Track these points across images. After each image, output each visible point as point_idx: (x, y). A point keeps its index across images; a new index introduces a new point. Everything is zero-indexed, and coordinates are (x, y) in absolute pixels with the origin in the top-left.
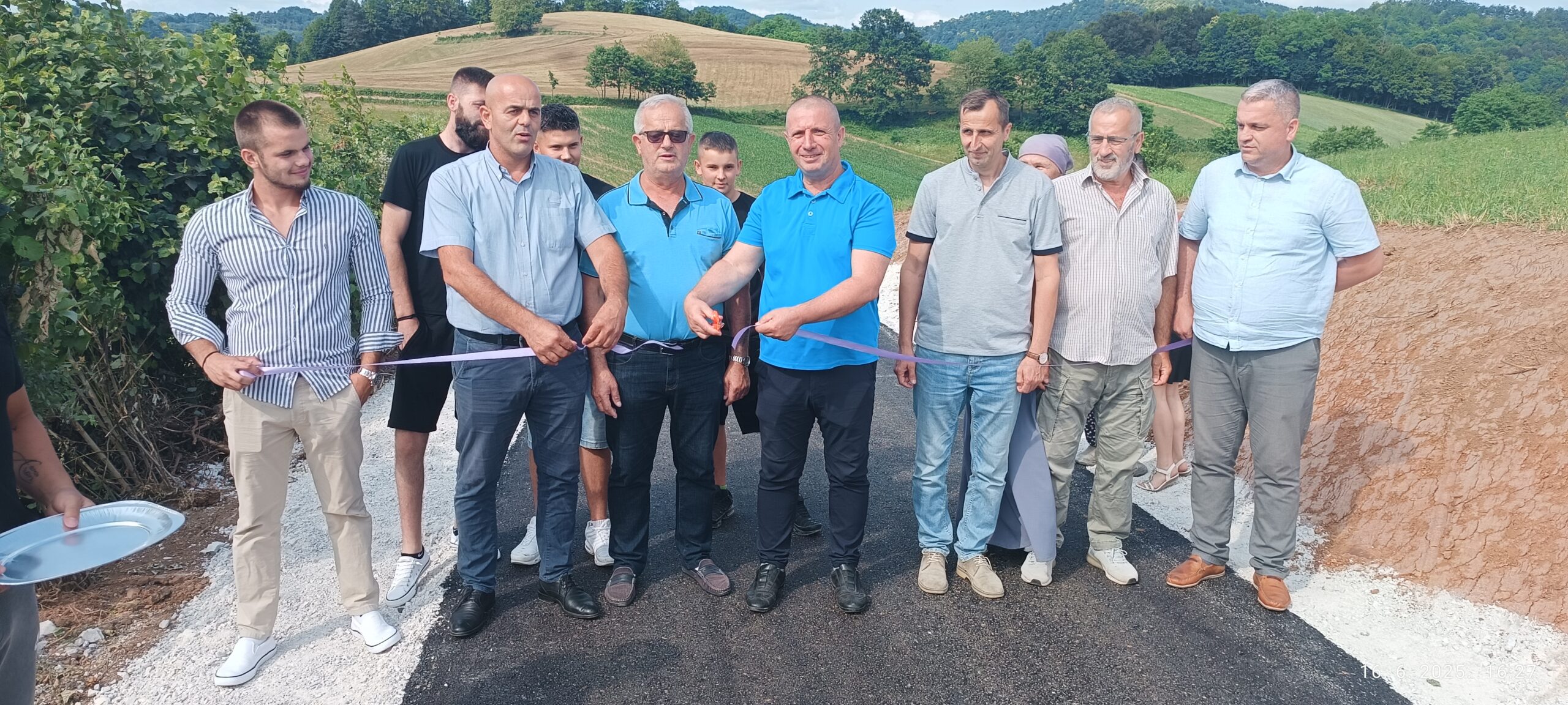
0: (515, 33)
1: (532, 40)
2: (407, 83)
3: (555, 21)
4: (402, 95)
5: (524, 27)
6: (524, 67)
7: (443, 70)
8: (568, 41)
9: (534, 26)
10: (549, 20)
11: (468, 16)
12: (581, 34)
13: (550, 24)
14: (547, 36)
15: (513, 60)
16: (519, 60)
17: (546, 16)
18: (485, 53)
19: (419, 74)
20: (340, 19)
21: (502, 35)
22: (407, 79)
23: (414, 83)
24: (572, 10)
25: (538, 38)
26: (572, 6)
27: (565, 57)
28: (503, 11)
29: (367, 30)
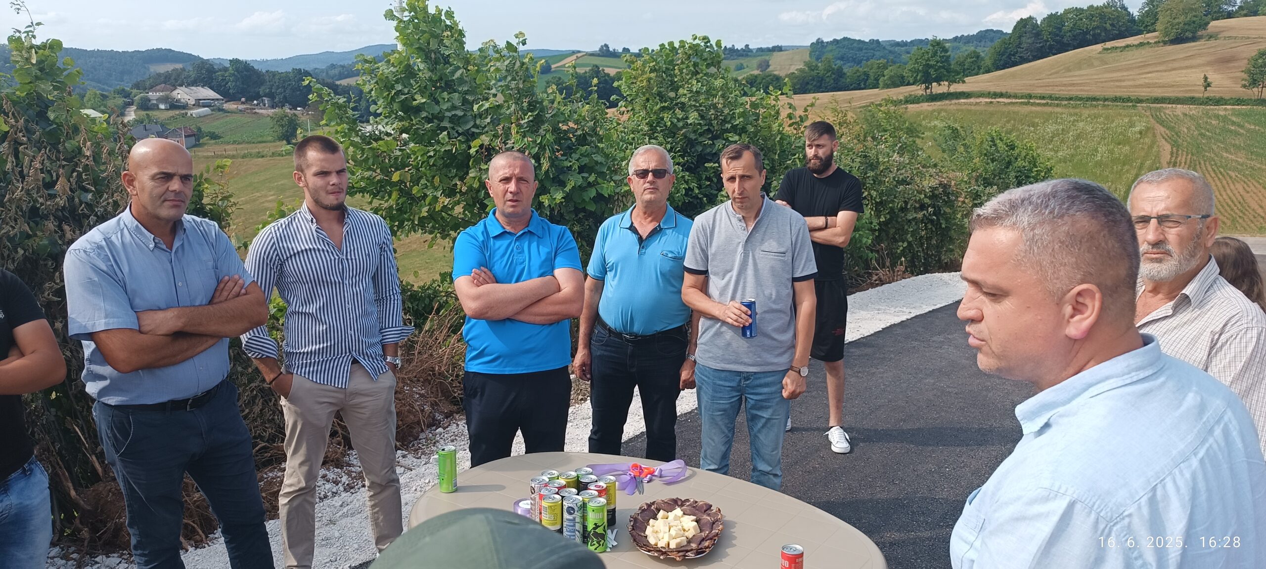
0: (1179, 40)
1: (1194, 47)
2: (1063, 88)
3: (1223, 27)
4: (1057, 99)
5: (1190, 35)
6: (1180, 71)
7: (1100, 76)
8: (1233, 45)
9: (1200, 33)
10: (1216, 27)
11: (1135, 27)
12: (1249, 38)
13: (1217, 30)
14: (1212, 42)
15: (1170, 65)
16: (1176, 65)
17: (1213, 23)
18: (1144, 60)
19: (1076, 80)
20: (1020, 37)
21: (1165, 43)
22: (1065, 85)
23: (1070, 88)
24: (1246, 15)
25: (1200, 45)
26: (1245, 12)
27: (1224, 62)
28: (1169, 22)
29: (1041, 45)
